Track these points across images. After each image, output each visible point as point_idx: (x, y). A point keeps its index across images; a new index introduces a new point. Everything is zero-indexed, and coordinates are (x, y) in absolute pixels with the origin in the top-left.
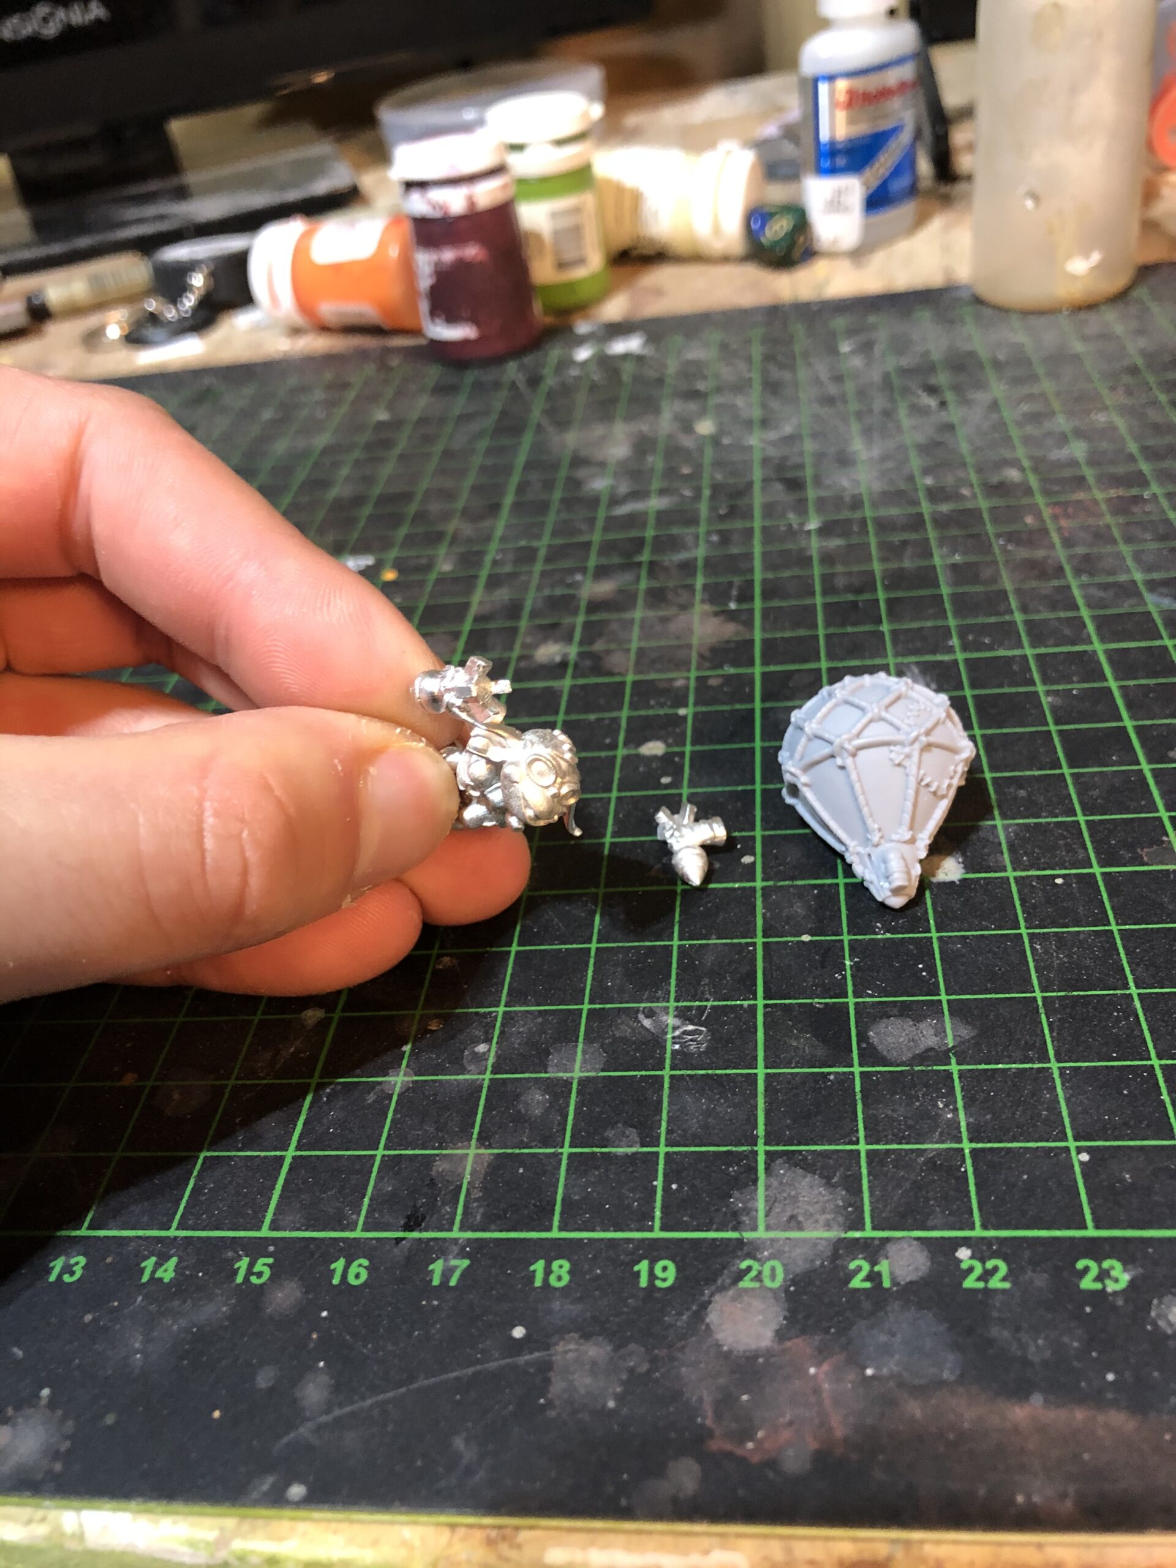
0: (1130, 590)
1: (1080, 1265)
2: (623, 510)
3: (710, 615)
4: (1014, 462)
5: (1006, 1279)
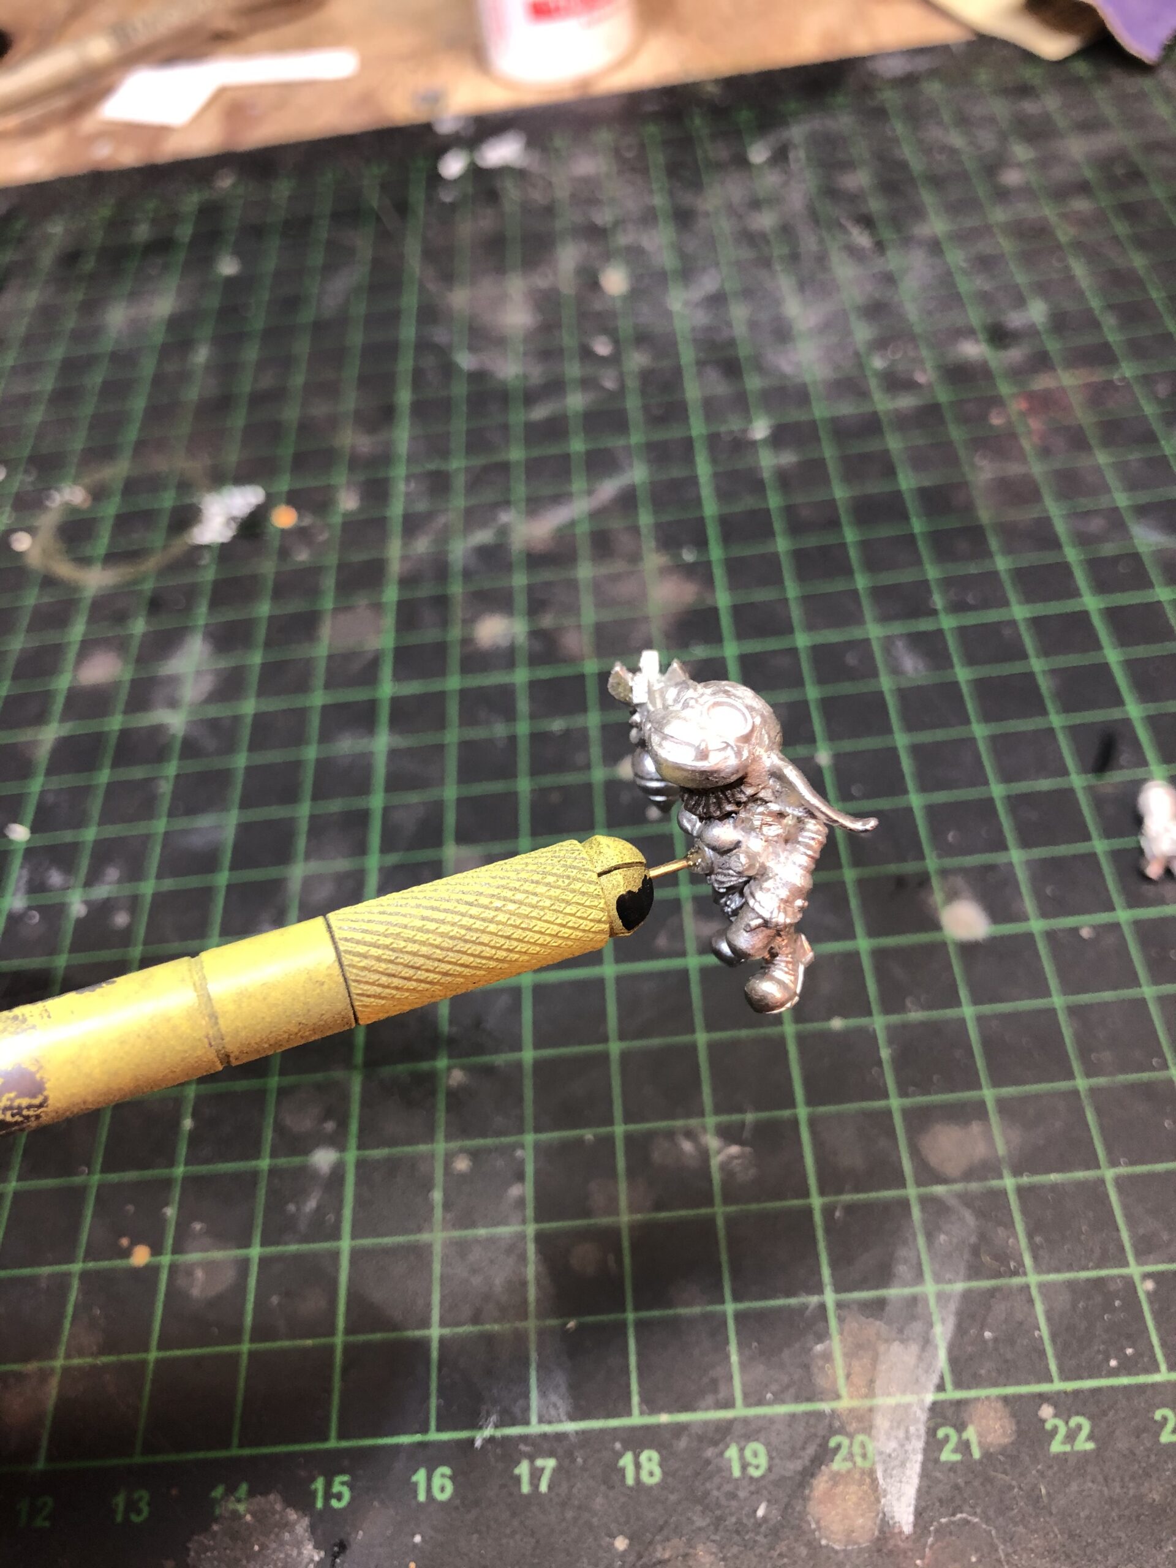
0: (1116, 521)
1: (1158, 1415)
2: (540, 412)
3: (664, 571)
4: (968, 332)
5: (1091, 1437)
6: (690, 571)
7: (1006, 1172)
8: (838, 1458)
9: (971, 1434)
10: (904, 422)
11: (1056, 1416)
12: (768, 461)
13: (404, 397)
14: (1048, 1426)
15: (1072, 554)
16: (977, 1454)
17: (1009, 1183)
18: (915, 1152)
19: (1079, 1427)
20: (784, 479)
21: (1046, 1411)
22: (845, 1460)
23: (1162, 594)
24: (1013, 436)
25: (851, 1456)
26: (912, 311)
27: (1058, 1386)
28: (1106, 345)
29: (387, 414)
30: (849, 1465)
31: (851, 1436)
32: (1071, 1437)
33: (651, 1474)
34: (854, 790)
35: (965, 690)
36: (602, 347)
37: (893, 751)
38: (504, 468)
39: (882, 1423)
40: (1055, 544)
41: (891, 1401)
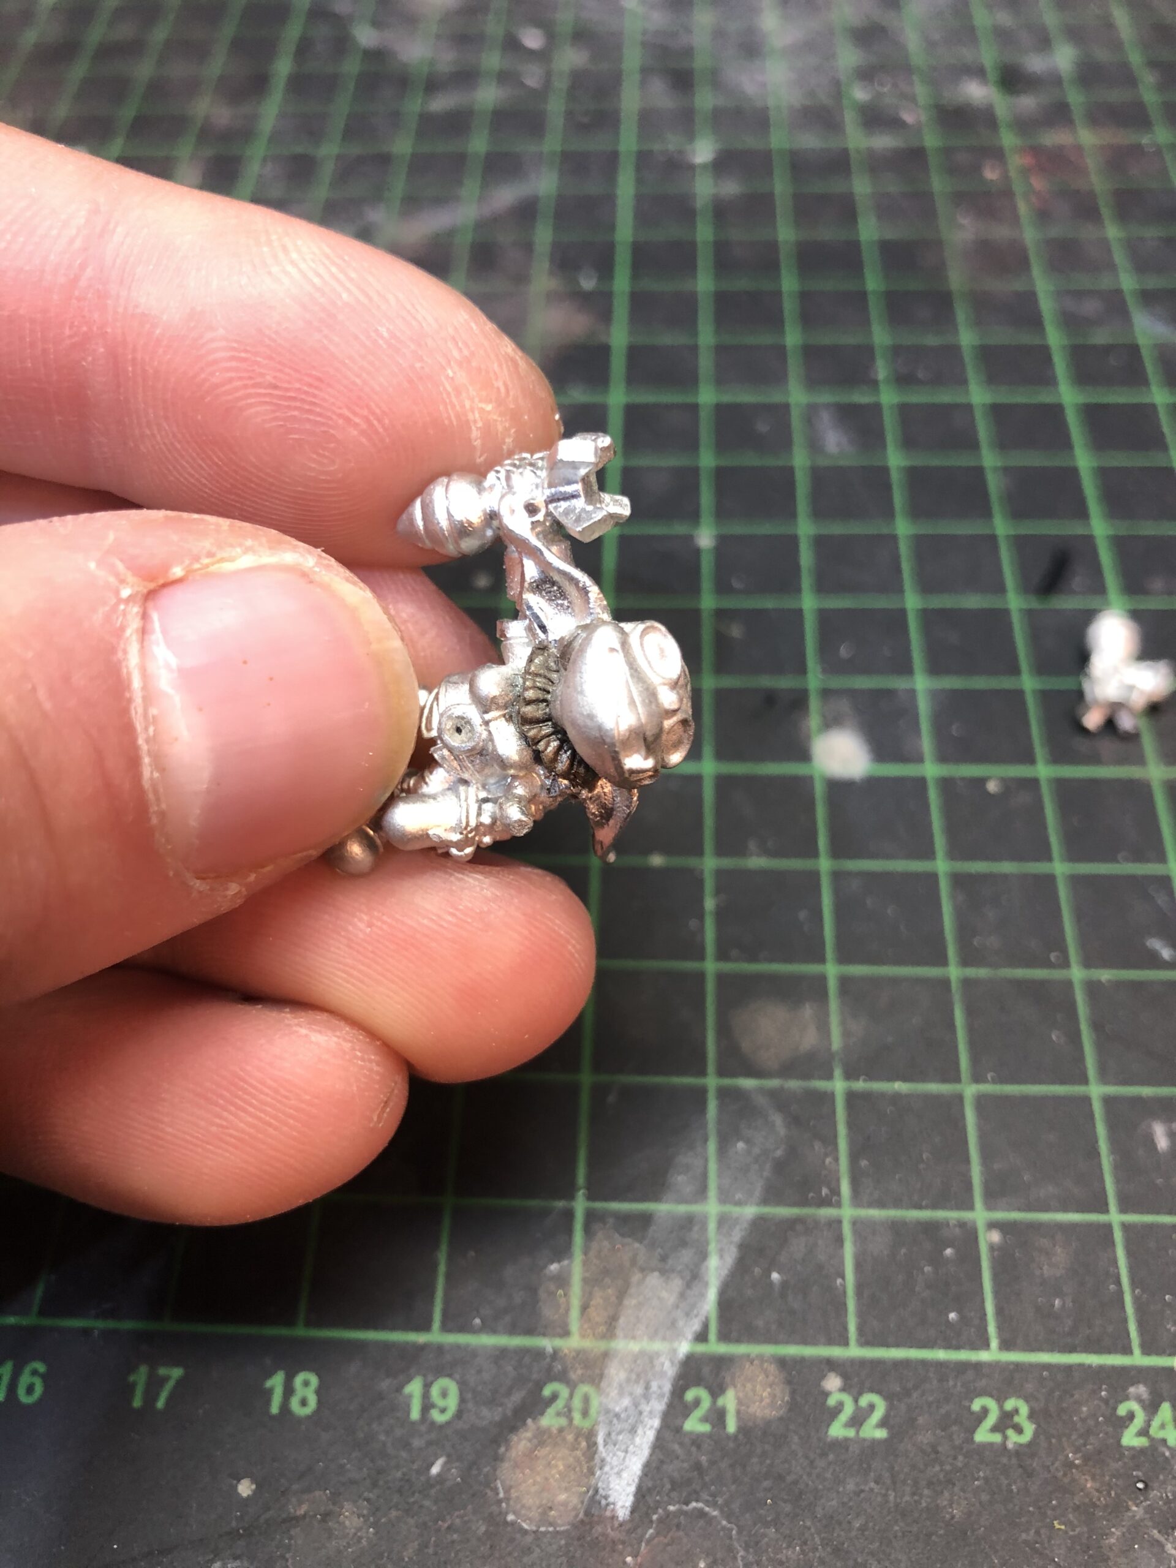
0: (1115, 304)
1: (976, 1405)
2: (440, 104)
3: (552, 297)
4: (978, 72)
5: (883, 1423)
6: (583, 300)
7: (838, 1072)
8: (551, 1411)
9: (729, 1400)
10: (876, 164)
11: (843, 1390)
12: (704, 189)
13: (283, 67)
14: (832, 1401)
15: (1055, 338)
16: (731, 1426)
17: (839, 1086)
18: (724, 1030)
19: (872, 1407)
20: (721, 211)
21: (833, 1383)
22: (558, 1414)
23: (1159, 396)
24: (1007, 193)
25: (568, 1412)
26: (913, 42)
27: (854, 1351)
28: (1140, 106)
29: (259, 84)
30: (563, 1421)
31: (572, 1386)
32: (857, 1421)
33: (304, 1403)
34: (736, 584)
35: (895, 477)
36: (532, 39)
37: (794, 540)
38: (384, 160)
39: (616, 1373)
40: (1036, 322)
41: (634, 1347)
